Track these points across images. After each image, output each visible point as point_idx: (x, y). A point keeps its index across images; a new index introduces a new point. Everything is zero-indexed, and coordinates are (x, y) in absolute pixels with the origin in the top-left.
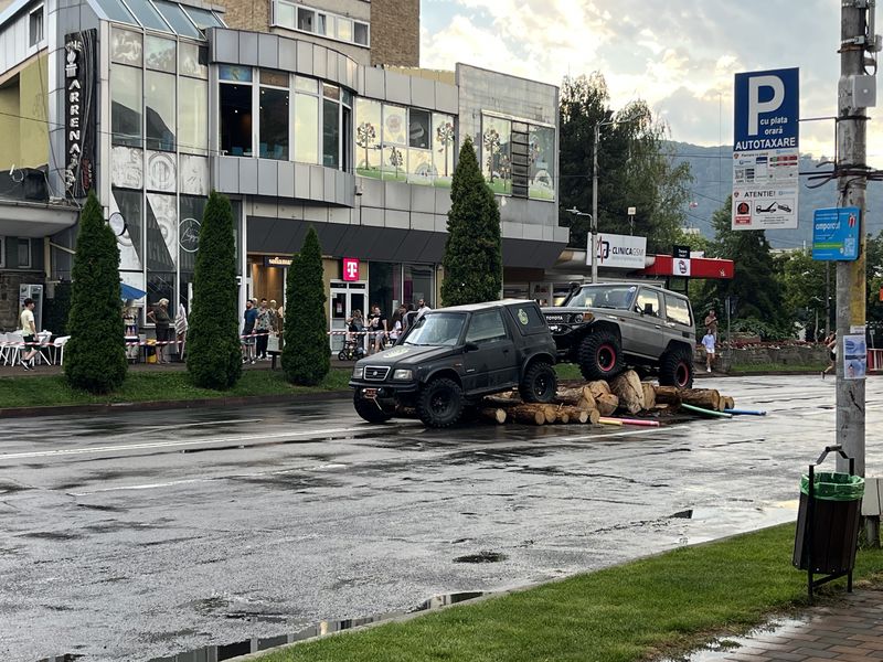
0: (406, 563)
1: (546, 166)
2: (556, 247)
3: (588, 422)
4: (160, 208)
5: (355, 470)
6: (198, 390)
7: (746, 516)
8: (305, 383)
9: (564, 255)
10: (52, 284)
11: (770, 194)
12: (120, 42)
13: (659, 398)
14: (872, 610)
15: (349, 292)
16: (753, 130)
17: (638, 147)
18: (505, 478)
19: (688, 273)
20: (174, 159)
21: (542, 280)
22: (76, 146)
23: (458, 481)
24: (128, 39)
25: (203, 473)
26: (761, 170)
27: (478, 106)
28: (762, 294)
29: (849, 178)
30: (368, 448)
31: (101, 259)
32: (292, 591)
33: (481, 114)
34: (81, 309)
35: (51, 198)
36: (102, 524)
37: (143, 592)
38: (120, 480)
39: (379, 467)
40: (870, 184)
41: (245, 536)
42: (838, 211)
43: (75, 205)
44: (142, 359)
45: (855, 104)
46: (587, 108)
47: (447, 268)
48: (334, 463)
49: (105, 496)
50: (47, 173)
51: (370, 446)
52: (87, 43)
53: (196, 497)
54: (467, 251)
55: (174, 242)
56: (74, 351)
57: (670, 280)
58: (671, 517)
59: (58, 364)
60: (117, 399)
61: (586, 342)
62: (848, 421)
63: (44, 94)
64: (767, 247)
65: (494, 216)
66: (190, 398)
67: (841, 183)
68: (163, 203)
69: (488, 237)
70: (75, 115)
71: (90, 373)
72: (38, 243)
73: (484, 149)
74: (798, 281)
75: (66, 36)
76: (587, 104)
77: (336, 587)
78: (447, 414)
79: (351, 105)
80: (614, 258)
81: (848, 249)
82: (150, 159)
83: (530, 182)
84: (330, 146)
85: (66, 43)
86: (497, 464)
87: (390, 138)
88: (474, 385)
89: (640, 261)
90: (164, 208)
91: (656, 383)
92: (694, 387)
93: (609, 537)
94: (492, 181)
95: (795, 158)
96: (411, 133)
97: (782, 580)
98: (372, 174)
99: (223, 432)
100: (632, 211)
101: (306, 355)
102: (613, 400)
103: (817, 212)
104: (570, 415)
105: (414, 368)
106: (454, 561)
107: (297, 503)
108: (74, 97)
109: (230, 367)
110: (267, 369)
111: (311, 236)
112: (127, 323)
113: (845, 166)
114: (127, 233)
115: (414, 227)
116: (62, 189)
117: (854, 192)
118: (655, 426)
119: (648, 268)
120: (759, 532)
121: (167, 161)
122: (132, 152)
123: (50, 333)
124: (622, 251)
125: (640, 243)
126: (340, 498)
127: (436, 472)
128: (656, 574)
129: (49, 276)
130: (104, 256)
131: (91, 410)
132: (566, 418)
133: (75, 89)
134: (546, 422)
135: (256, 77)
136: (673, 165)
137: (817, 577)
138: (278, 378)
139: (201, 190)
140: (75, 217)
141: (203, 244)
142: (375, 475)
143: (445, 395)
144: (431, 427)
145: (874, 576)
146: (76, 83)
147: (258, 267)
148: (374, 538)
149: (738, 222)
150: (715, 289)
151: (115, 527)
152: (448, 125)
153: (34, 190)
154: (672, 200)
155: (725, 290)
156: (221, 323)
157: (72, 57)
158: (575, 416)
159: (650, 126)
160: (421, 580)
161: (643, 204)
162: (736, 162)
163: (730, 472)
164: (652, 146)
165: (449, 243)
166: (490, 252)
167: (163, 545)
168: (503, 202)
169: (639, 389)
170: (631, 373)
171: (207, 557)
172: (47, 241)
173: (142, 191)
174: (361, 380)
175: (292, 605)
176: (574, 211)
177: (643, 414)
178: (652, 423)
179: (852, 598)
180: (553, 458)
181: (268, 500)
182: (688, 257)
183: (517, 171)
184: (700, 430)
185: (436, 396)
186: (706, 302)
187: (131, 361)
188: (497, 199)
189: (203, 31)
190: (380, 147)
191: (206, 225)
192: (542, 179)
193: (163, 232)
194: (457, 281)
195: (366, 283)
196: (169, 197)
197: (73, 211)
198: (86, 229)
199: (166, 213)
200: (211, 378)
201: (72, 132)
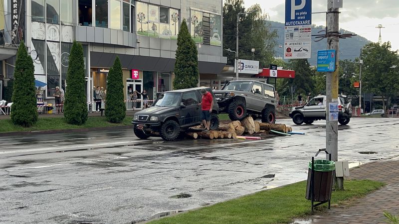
0: (148, 199)
1: (217, 31)
2: (221, 65)
3: (232, 138)
4: (53, 48)
5: (131, 159)
6: (69, 125)
7: (292, 177)
8: (115, 122)
9: (225, 68)
10: (6, 80)
11: (300, 44)
13: (262, 128)
14: (338, 217)
15: (134, 84)
16: (293, 17)
17: (256, 24)
18: (194, 162)
19: (276, 76)
20: (58, 28)
21: (216, 79)
22: (16, 21)
23: (175, 163)
25: (66, 161)
26: (296, 34)
27: (188, 6)
28: (306, 84)
29: (332, 37)
30: (138, 150)
31: (26, 70)
32: (97, 212)
33: (190, 9)
34: (18, 91)
35: (6, 43)
36: (19, 183)
37: (34, 213)
38: (29, 164)
39: (142, 158)
40: (340, 40)
41: (80, 188)
42: (327, 51)
43: (16, 47)
44: (46, 112)
45: (334, 7)
46: (235, 7)
47: (175, 74)
48: (123, 156)
49: (22, 171)
50: (4, 33)
51: (139, 149)
53: (62, 172)
54: (184, 67)
55: (59, 62)
56: (15, 109)
57: (269, 79)
58: (261, 178)
59: (9, 114)
60: (33, 129)
61: (232, 104)
62: (330, 138)
64: (308, 65)
65: (195, 52)
66: (65, 129)
67: (328, 39)
68: (54, 46)
69: (193, 61)
70: (15, 8)
71: (22, 119)
73: (191, 24)
74: (321, 79)
76: (235, 6)
77: (117, 210)
78: (173, 135)
79: (135, 5)
80: (246, 70)
81: (331, 67)
82: (48, 27)
83: (211, 38)
84: (126, 22)
86: (192, 156)
87: (152, 19)
88: (184, 123)
89: (257, 71)
90: (54, 48)
91: (260, 121)
92: (276, 123)
93: (235, 186)
94: (195, 37)
95: (310, 29)
96: (160, 17)
97: (302, 204)
98: (145, 35)
99: (77, 143)
100: (253, 50)
101: (115, 110)
102: (242, 129)
103: (319, 52)
104: (224, 135)
105: (158, 116)
106: (169, 198)
107: (105, 174)
109: (83, 116)
110: (98, 116)
111: (117, 60)
112: (39, 97)
113: (330, 32)
114: (38, 58)
115: (162, 56)
116: (10, 40)
117: (334, 43)
118: (259, 139)
119: (260, 74)
120: (295, 183)
121: (55, 28)
122: (40, 24)
123: (5, 101)
124: (249, 67)
125: (257, 63)
126: (123, 171)
127: (166, 160)
128: (251, 202)
129: (5, 77)
130: (28, 68)
131: (22, 134)
132: (222, 137)
134: (214, 138)
136: (271, 31)
137: (315, 203)
138: (104, 120)
139: (70, 40)
140: (16, 51)
141: (71, 63)
142: (140, 161)
143: (172, 127)
144: (166, 140)
145: (340, 202)
147: (96, 73)
148: (136, 188)
149: (287, 55)
150: (287, 82)
151: (25, 184)
152: (176, 14)
154: (270, 46)
155: (291, 83)
156: (78, 97)
158: (226, 136)
159: (261, 15)
160: (153, 206)
161: (258, 47)
162: (286, 30)
163: (288, 159)
164: (262, 23)
165: (176, 63)
166: (193, 67)
167: (44, 192)
168: (200, 46)
169: (253, 124)
170: (250, 117)
171: (63, 197)
172: (4, 62)
173: (45, 41)
174: (137, 121)
175: (97, 217)
176: (229, 50)
177: (255, 134)
178: (258, 138)
179: (330, 212)
180: (215, 153)
181: (92, 172)
182: (276, 69)
183: (205, 33)
184: (277, 141)
185: (168, 127)
186: (284, 88)
187: (40, 113)
188: (196, 45)
190: (147, 23)
191: (72, 55)
192: (216, 37)
193: (54, 58)
194: (180, 79)
195: (142, 80)
196: (57, 43)
197: (15, 49)
198: (20, 57)
199: (55, 50)
200: (74, 120)
201: (14, 16)
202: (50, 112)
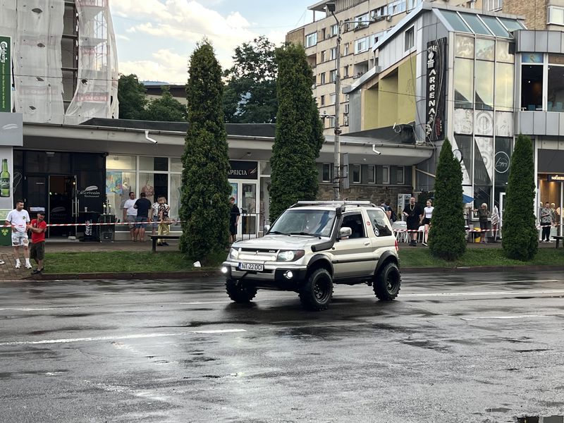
4: (483, 146)
6: (509, 260)
10: (417, 193)
12: (461, 44)
20: (492, 116)
22: (432, 109)
24: (466, 42)
25: (537, 311)
31: (451, 179)
34: (439, 209)
35: (417, 142)
36: (489, 337)
37: (531, 378)
43: (432, 145)
44: (471, 241)
50: (414, 126)
52: (440, 46)
53: (540, 326)
55: (491, 167)
56: (435, 234)
60: (460, 264)
63: (413, 79)
66: (504, 265)
68: (485, 143)
70: (432, 91)
71: (444, 248)
72: (409, 169)
75: (428, 43)
82: (478, 115)
85: (428, 47)
90: (485, 145)
108: (432, 80)
109: (530, 247)
110: (553, 248)
114: (463, 161)
116: (423, 136)
121: (488, 117)
122: (466, 112)
129: (415, 188)
130: (454, 177)
133: (433, 75)
135: (546, 59)
138: (560, 254)
139: (509, 134)
140: (431, 152)
146: (433, 71)
147: (543, 181)
151: (497, 339)
153: (406, 137)
156: (525, 218)
157: (431, 55)
172: (414, 168)
173: (472, 135)
187: (467, 241)
189: (512, 33)
191: (516, 156)
193: (485, 160)
196: (489, 139)
197: (430, 149)
198: (443, 160)
199: (486, 149)
200: (517, 253)
201: (431, 101)
202: (478, 240)
